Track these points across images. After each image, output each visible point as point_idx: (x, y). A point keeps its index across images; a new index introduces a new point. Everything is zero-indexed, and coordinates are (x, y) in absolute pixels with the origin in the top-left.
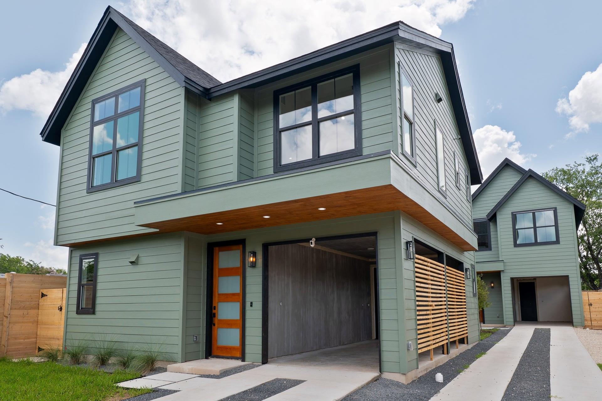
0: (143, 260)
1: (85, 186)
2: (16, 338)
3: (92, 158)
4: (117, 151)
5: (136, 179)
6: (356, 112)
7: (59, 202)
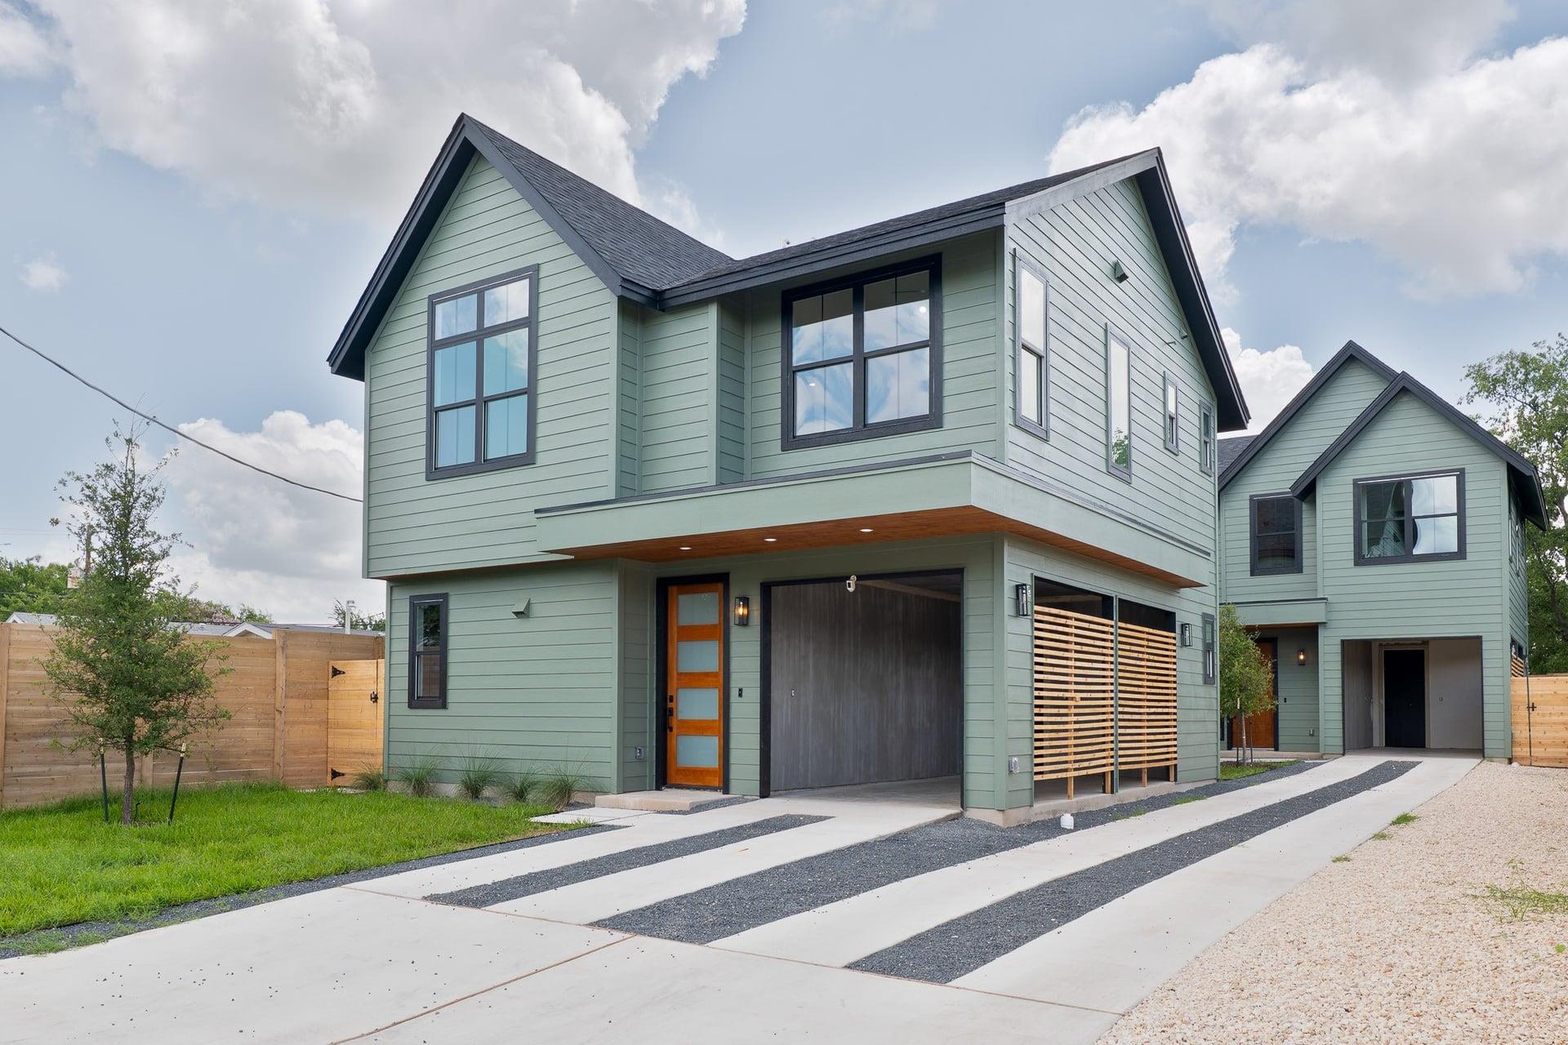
0: (537, 610)
1: (422, 466)
2: (295, 752)
3: (434, 413)
4: (485, 402)
5: (526, 459)
6: (934, 343)
7: (368, 495)
